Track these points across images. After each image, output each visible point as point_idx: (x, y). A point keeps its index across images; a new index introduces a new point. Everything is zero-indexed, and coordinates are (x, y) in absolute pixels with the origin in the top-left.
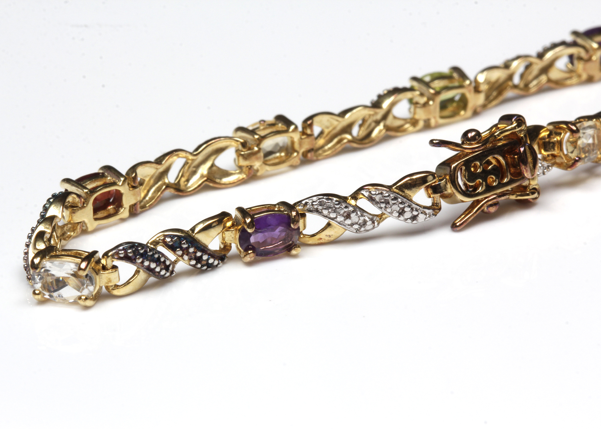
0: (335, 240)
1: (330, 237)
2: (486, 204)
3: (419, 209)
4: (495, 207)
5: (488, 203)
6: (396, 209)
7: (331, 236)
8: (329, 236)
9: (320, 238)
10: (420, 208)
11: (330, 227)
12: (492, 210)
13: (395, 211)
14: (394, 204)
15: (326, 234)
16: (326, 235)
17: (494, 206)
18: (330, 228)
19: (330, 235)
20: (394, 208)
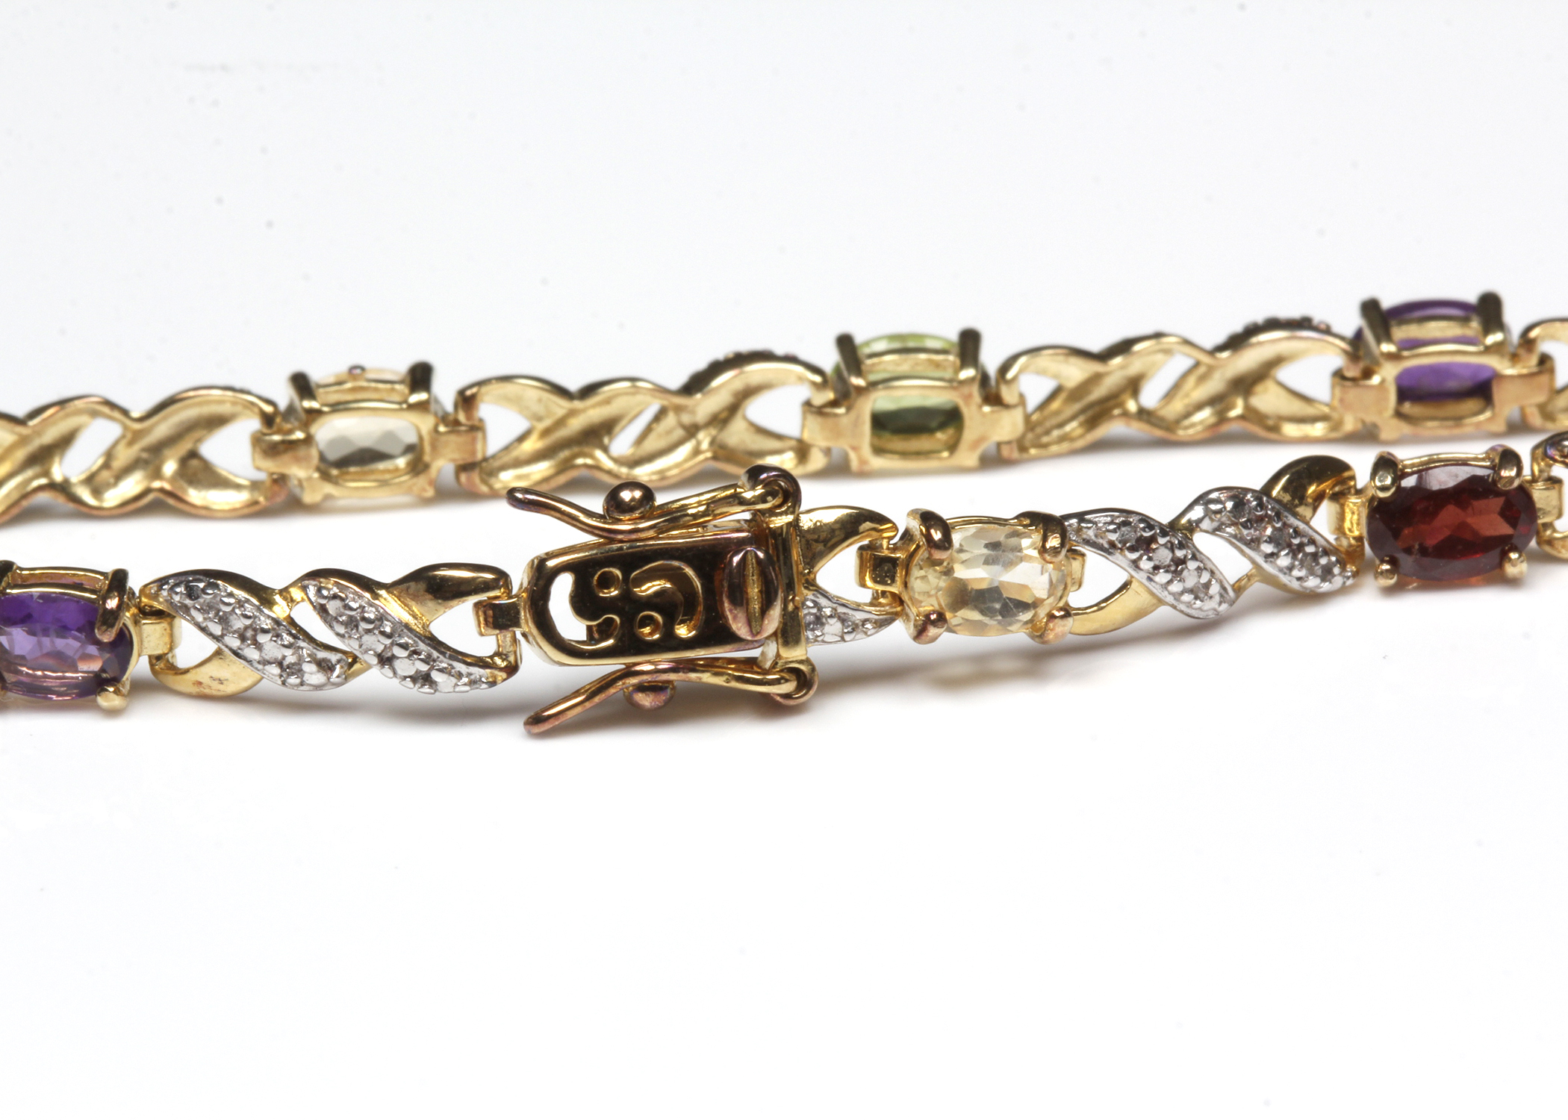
0: (241, 695)
1: (222, 683)
2: (621, 683)
3: (438, 657)
4: (651, 696)
5: (627, 681)
6: (373, 647)
7: (225, 682)
8: (220, 680)
9: (197, 681)
10: (438, 655)
11: (221, 658)
12: (646, 700)
13: (370, 650)
14: (368, 631)
15: (210, 674)
16: (211, 677)
17: (648, 693)
18: (220, 661)
19: (222, 679)
20: (369, 643)
